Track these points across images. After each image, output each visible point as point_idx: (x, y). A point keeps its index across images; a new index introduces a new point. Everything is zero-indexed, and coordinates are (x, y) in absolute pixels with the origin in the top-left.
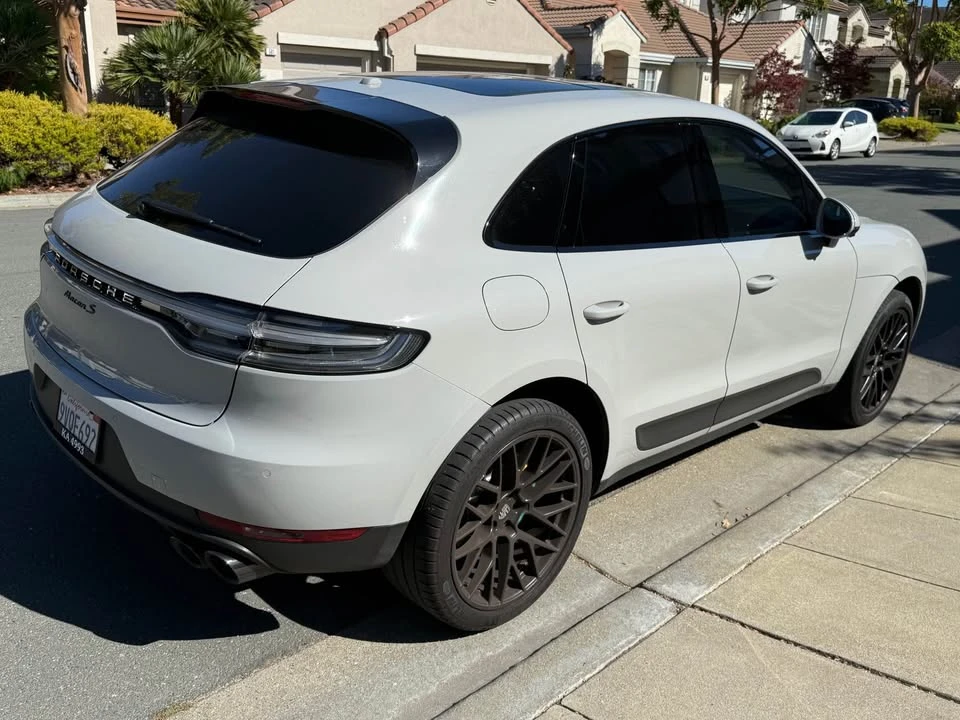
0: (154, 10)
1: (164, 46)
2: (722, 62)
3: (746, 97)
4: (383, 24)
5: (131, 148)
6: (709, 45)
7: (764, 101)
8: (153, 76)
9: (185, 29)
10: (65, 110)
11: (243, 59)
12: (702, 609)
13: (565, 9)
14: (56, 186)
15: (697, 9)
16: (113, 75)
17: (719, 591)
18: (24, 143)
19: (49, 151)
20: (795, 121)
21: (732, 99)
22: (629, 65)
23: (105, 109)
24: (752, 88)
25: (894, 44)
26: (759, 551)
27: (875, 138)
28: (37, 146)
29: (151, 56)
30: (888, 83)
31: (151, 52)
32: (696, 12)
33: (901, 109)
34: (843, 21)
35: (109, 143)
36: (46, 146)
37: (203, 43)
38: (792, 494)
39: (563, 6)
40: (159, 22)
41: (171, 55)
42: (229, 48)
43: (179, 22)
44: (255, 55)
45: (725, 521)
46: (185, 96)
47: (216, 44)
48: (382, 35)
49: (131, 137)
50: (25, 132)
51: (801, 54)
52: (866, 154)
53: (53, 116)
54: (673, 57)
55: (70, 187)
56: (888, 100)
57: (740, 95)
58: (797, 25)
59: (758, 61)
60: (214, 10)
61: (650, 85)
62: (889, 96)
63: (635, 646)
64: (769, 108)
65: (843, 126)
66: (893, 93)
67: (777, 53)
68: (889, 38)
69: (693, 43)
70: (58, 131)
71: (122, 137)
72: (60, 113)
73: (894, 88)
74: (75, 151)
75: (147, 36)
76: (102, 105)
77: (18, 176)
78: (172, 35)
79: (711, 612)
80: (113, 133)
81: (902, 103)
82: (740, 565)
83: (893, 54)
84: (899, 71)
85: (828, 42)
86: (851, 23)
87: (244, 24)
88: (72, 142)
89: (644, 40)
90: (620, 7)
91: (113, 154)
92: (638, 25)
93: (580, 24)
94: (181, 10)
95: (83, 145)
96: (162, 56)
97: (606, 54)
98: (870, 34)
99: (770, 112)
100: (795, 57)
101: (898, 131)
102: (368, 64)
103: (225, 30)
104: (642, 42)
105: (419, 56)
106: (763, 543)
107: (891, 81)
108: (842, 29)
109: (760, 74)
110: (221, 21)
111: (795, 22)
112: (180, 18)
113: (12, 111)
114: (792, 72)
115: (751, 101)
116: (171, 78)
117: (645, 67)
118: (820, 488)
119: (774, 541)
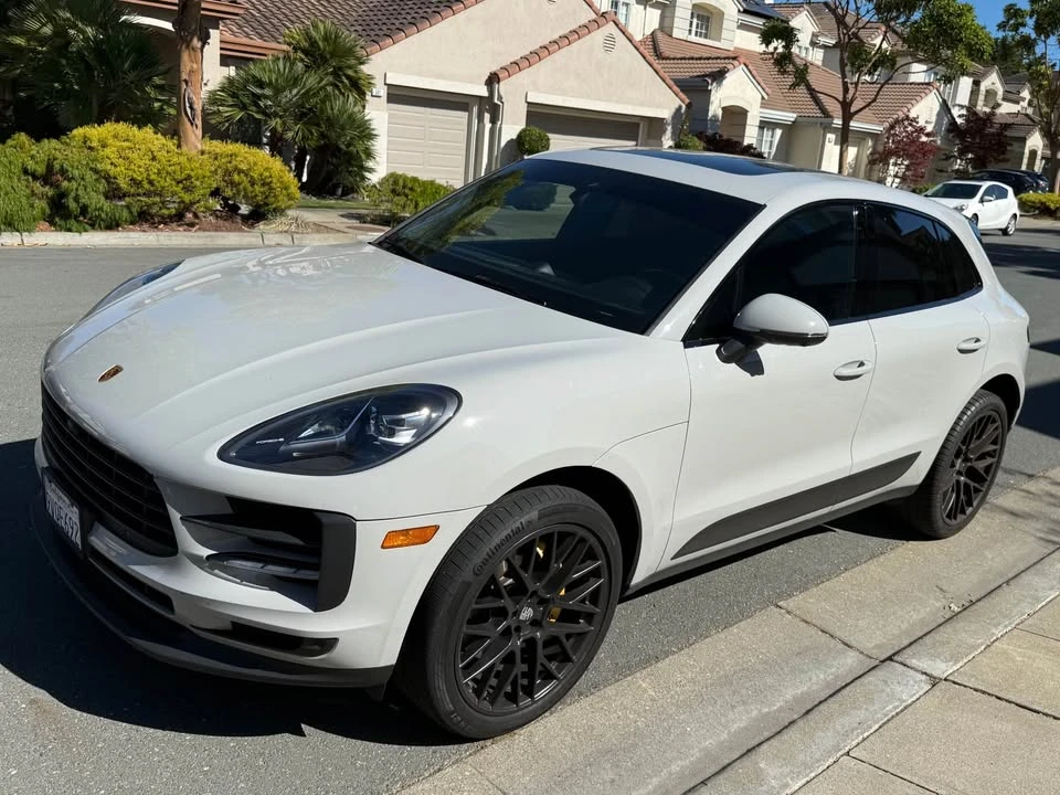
0: (259, 42)
1: (271, 81)
2: (854, 124)
3: (872, 162)
4: (494, 69)
5: (245, 189)
6: (839, 106)
7: (891, 167)
8: (258, 113)
9: (292, 64)
10: (179, 146)
11: (351, 99)
12: (954, 683)
13: (681, 59)
14: (165, 224)
15: (820, 63)
16: (215, 108)
17: (967, 668)
18: (140, 178)
19: (163, 188)
20: (929, 193)
21: (856, 164)
22: (748, 122)
23: (218, 146)
24: (879, 153)
25: (1030, 111)
26: (993, 634)
27: (1015, 216)
28: (151, 182)
29: (258, 91)
30: (1023, 153)
31: (257, 86)
32: (819, 67)
33: (1037, 184)
34: (976, 83)
35: (222, 183)
36: (161, 183)
37: (311, 81)
38: (1011, 583)
39: (679, 56)
40: (265, 55)
41: (278, 91)
42: (337, 86)
43: (287, 58)
44: (362, 94)
45: (952, 605)
46: (290, 135)
47: (324, 82)
48: (493, 80)
49: (245, 178)
50: (140, 166)
51: (934, 119)
52: (1005, 232)
53: (168, 152)
54: (795, 115)
55: (179, 226)
56: (1022, 172)
57: (865, 161)
58: (931, 88)
59: (887, 125)
60: (324, 46)
61: (768, 144)
62: (1024, 168)
63: (902, 711)
64: (896, 176)
65: (982, 201)
66: (1028, 165)
67: (907, 118)
68: (1025, 104)
69: (818, 102)
70: (173, 168)
71: (236, 177)
72: (174, 148)
73: (1029, 159)
74: (187, 189)
75: (254, 70)
76: (214, 142)
77: (131, 212)
78: (279, 70)
79: (965, 686)
80: (227, 173)
81: (1039, 177)
82: (979, 646)
83: (1029, 122)
84: (1036, 141)
85: (962, 107)
86: (984, 86)
87: (353, 62)
88: (185, 179)
89: (766, 97)
90: (742, 60)
91: (226, 195)
92: (760, 80)
93: (698, 76)
94: (289, 44)
95: (198, 183)
96: (267, 92)
97: (724, 109)
98: (1004, 99)
99: (897, 180)
100: (927, 122)
101: (1038, 208)
102: (475, 109)
103: (334, 67)
104: (763, 98)
105: (529, 103)
106: (996, 626)
107: (1027, 151)
108: (974, 93)
109: (888, 138)
110: (332, 57)
111: (929, 84)
112: (288, 52)
113: (126, 144)
114: (924, 139)
115: (876, 167)
116: (276, 115)
117: (765, 125)
118: (1037, 579)
119: (1006, 627)
